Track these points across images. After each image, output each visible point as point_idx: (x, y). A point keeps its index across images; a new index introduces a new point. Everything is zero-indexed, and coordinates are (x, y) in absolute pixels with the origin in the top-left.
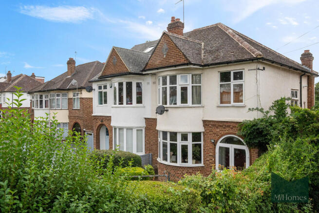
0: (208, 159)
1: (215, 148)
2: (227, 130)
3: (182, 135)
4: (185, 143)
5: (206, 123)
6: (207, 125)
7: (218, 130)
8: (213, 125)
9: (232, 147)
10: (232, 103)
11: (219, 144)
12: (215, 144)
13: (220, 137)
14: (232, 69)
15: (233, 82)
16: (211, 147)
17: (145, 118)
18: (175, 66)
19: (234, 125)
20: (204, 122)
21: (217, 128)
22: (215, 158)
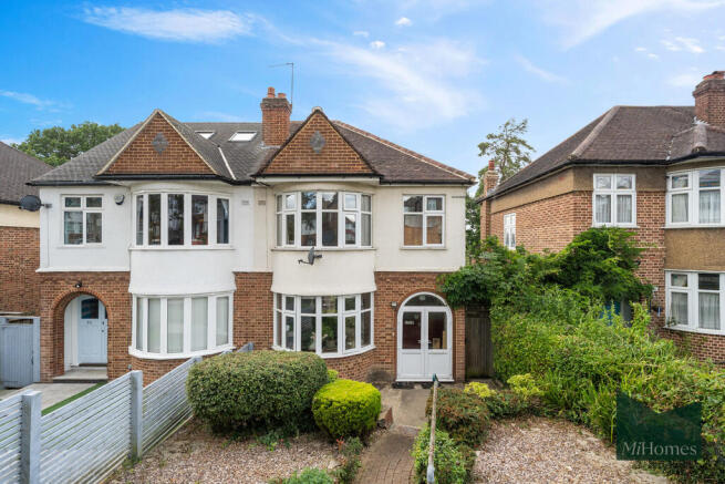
0: (383, 334)
1: (396, 316)
2: (418, 285)
3: (347, 300)
4: (350, 313)
5: (380, 277)
6: (381, 279)
7: (402, 286)
8: (393, 279)
9: (425, 311)
10: (425, 244)
11: (404, 309)
12: (396, 309)
13: (406, 297)
14: (426, 193)
15: (426, 213)
16: (389, 314)
17: (236, 274)
18: (344, 175)
19: (430, 277)
20: (377, 274)
21: (400, 282)
22: (396, 332)
